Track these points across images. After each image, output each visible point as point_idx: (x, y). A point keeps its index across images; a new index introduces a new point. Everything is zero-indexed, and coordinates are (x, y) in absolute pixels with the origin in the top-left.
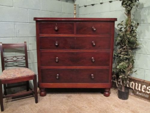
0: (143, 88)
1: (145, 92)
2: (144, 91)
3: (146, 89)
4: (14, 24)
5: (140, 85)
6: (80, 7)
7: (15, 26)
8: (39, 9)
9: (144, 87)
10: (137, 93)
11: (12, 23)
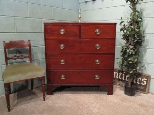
0: (138, 81)
1: (140, 84)
3: (141, 81)
4: (14, 18)
6: (80, 3)
7: (15, 21)
8: (40, 3)
9: (139, 79)
11: (12, 18)
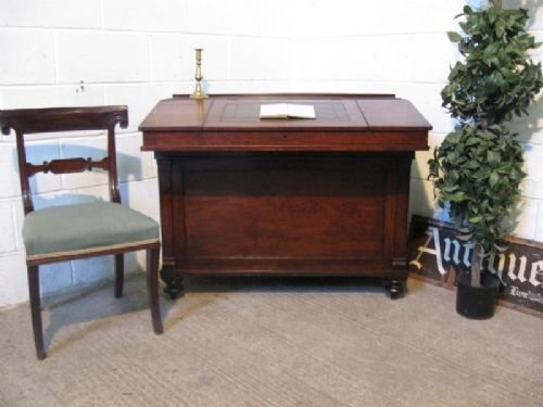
0: (534, 273)
1: (539, 287)
2: (536, 283)
5: (524, 260)
9: (538, 268)
10: (514, 291)
